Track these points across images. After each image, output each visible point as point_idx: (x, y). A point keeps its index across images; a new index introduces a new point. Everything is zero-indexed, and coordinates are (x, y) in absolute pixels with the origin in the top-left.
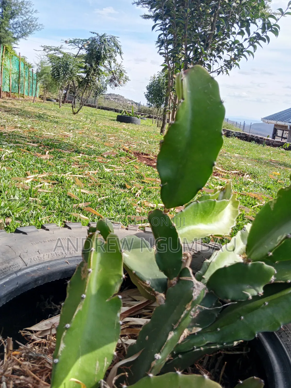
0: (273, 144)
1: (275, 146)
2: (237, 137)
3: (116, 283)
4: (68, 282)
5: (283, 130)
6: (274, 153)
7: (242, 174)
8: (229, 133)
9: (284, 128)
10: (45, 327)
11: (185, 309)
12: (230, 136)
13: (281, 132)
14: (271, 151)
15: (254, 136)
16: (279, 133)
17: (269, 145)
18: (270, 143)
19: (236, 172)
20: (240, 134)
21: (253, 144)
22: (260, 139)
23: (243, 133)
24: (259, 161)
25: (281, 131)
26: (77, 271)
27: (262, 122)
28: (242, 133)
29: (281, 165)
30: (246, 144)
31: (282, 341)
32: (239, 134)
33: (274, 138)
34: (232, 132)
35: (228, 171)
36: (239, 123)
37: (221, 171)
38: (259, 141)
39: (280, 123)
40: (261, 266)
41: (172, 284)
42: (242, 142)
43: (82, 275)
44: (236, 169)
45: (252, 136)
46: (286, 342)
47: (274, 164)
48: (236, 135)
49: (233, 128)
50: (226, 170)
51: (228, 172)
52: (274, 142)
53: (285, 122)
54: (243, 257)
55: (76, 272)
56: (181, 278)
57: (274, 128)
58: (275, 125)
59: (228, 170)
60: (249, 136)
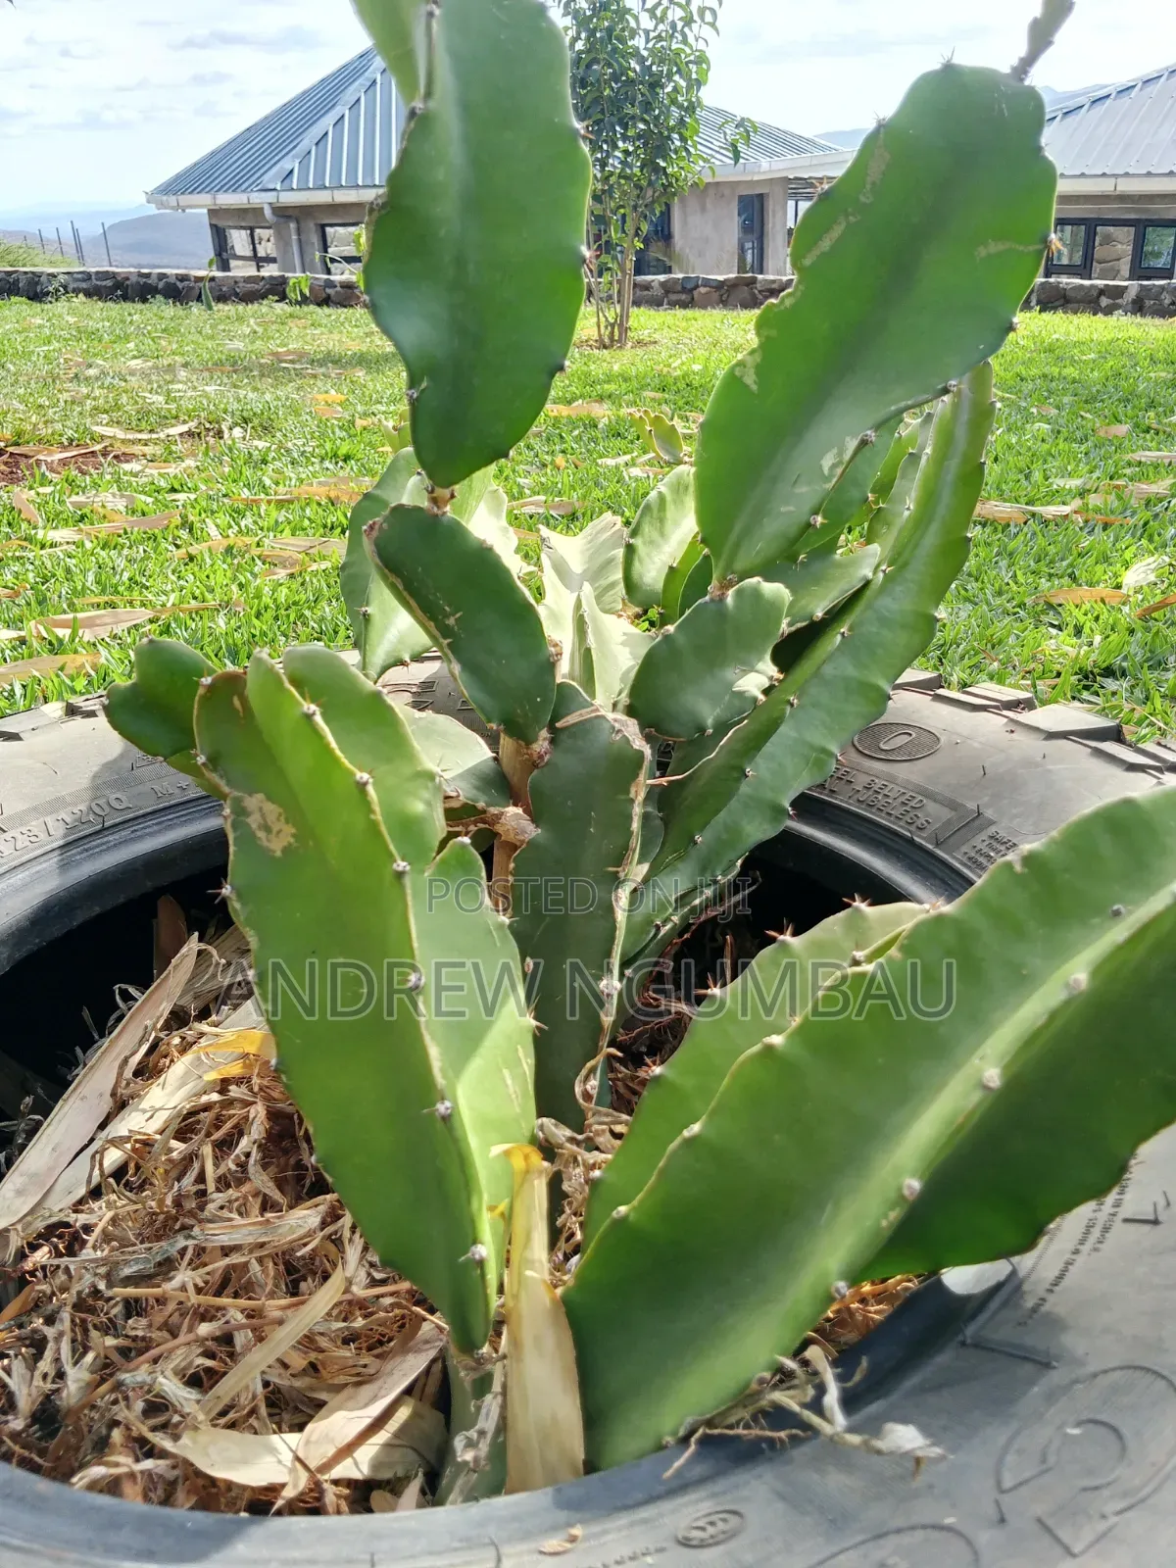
0: (236, 295)
1: (248, 298)
2: (81, 295)
3: (429, 804)
4: (226, 890)
5: (252, 229)
6: (264, 324)
7: (211, 434)
8: (37, 283)
9: (250, 218)
10: (18, 1202)
11: (632, 801)
12: (48, 293)
13: (244, 234)
14: (252, 321)
15: (148, 275)
16: (239, 240)
17: (222, 298)
18: (224, 289)
19: (184, 428)
20: (88, 276)
21: (163, 310)
22: (178, 283)
23: (97, 273)
24: (234, 367)
25: (243, 232)
26: (235, 839)
27: (152, 210)
28: (94, 270)
29: (322, 363)
30: (137, 314)
31: (841, 801)
32: (84, 280)
33: (225, 267)
34: (54, 276)
35: (152, 431)
36: (49, 234)
37: (123, 441)
38: (178, 291)
39: (228, 200)
40: (756, 593)
41: (541, 757)
42: (114, 309)
43: (265, 843)
44: (177, 417)
45: (141, 275)
46: (856, 797)
47: (297, 366)
48: (71, 287)
49: (37, 260)
50: (141, 431)
51: (154, 436)
52: (236, 282)
53: (244, 191)
54: (629, 617)
55: (235, 845)
56: (558, 725)
57: (211, 225)
58: (212, 213)
59: (149, 428)
60: (128, 279)
